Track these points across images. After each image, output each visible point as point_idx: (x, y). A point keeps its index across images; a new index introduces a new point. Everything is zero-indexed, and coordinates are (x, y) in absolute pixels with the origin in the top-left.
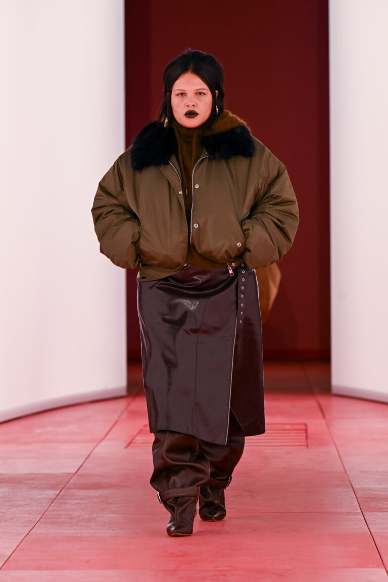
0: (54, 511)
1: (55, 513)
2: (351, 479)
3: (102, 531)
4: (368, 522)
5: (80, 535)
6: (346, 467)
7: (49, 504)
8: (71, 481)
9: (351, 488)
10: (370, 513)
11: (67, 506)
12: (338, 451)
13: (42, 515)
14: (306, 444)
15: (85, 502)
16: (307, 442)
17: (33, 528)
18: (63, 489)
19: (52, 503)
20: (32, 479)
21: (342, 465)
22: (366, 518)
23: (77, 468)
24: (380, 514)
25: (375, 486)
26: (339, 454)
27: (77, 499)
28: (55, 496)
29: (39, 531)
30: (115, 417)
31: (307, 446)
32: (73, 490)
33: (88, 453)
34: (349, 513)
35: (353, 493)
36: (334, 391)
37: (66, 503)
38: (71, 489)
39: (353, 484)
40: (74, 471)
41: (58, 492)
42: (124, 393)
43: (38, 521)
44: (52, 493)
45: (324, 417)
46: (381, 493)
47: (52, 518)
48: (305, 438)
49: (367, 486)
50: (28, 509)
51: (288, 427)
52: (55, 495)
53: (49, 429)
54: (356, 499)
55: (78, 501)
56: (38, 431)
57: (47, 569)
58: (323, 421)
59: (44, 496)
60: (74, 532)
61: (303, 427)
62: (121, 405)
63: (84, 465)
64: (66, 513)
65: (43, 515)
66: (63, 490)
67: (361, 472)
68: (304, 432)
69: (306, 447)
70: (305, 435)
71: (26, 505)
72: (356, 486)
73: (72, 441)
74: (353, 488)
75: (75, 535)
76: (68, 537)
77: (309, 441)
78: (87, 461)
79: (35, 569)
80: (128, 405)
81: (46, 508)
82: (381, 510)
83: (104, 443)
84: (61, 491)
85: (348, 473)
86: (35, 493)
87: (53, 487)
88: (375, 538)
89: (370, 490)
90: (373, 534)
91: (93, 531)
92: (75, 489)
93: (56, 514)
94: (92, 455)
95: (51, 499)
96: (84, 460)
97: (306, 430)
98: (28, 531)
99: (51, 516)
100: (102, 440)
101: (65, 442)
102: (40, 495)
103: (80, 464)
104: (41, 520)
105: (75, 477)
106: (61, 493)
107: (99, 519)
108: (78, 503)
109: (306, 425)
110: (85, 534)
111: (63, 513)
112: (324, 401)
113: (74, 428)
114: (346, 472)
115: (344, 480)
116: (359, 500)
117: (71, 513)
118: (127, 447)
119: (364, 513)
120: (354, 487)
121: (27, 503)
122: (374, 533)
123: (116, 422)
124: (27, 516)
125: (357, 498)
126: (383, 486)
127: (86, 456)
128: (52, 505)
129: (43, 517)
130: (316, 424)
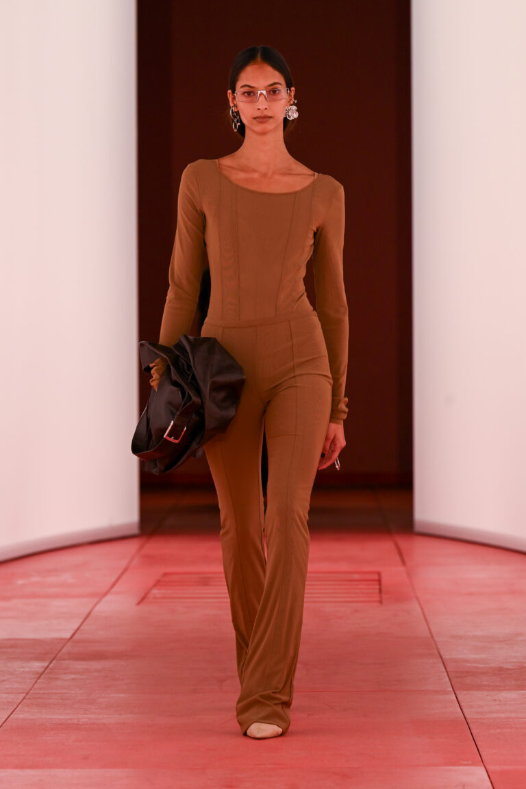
0: (41, 689)
1: (42, 692)
2: (439, 647)
3: (106, 716)
4: (462, 704)
5: (75, 721)
6: (433, 630)
7: (35, 680)
8: (65, 650)
9: (440, 660)
10: (465, 692)
11: (59, 683)
12: (422, 609)
13: (24, 695)
14: (379, 599)
15: (83, 677)
16: (381, 597)
17: (13, 712)
18: (52, 661)
19: (39, 678)
20: (12, 646)
21: (426, 628)
22: (459, 699)
23: (72, 632)
24: (478, 694)
25: (472, 656)
26: (423, 613)
27: (72, 673)
28: (42, 670)
29: (21, 716)
30: (124, 563)
31: (381, 602)
32: (67, 662)
33: (87, 611)
34: (437, 692)
35: (441, 665)
36: (417, 528)
37: (57, 679)
38: (64, 660)
39: (442, 653)
40: (68, 635)
41: (46, 664)
42: (136, 531)
43: (20, 703)
44: (38, 666)
45: (404, 563)
46: (480, 666)
47: (39, 698)
48: (377, 591)
49: (460, 656)
50: (7, 687)
51: (356, 576)
52: (42, 667)
53: (35, 579)
54: (445, 674)
55: (73, 676)
56: (20, 582)
57: (31, 767)
58: (402, 568)
59: (27, 669)
60: (68, 717)
61: (376, 577)
62: (131, 547)
63: (82, 627)
64: (58, 691)
65: (27, 694)
66: (54, 662)
67: (454, 637)
68: (377, 583)
69: (378, 604)
70: (377, 587)
71: (4, 681)
72: (446, 656)
73: (66, 596)
74: (441, 657)
75: (69, 722)
76: (60, 724)
77: (384, 596)
78: (86, 623)
79: (17, 767)
80: (141, 547)
81: (31, 685)
82: (479, 687)
83: (108, 598)
84: (51, 663)
85: (436, 638)
86: (17, 666)
87: (40, 658)
88: (471, 726)
89: (466, 661)
90: (469, 721)
91: (93, 716)
92: (70, 659)
93: (44, 694)
94: (93, 613)
95: (37, 673)
96: (81, 620)
97: (379, 581)
98: (6, 716)
99: (37, 696)
100: (105, 594)
101: (57, 596)
102: (23, 667)
103: (76, 627)
104: (25, 701)
105: (69, 644)
106: (51, 665)
107: (101, 700)
108: (73, 679)
109: (379, 574)
110: (83, 720)
111: (54, 691)
112: (404, 543)
113: (68, 578)
114: (432, 637)
115: (430, 646)
116: (450, 674)
117: (64, 691)
118: (139, 603)
119: (457, 692)
120: (443, 657)
121: (5, 678)
122: (471, 719)
123: (125, 570)
124: (6, 695)
125: (447, 671)
126: (482, 656)
127: (84, 616)
128: (39, 681)
129: (27, 697)
130: (392, 573)
